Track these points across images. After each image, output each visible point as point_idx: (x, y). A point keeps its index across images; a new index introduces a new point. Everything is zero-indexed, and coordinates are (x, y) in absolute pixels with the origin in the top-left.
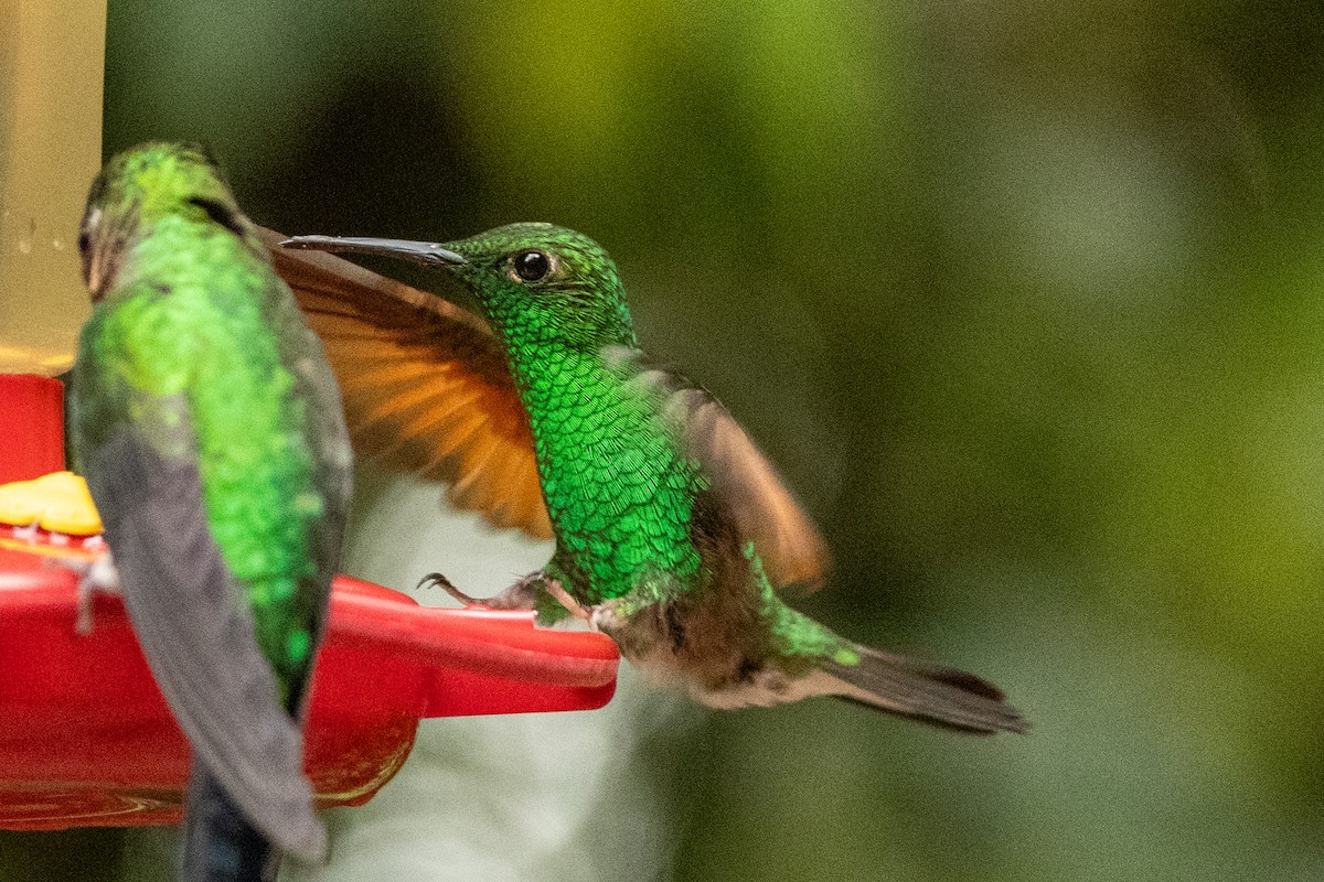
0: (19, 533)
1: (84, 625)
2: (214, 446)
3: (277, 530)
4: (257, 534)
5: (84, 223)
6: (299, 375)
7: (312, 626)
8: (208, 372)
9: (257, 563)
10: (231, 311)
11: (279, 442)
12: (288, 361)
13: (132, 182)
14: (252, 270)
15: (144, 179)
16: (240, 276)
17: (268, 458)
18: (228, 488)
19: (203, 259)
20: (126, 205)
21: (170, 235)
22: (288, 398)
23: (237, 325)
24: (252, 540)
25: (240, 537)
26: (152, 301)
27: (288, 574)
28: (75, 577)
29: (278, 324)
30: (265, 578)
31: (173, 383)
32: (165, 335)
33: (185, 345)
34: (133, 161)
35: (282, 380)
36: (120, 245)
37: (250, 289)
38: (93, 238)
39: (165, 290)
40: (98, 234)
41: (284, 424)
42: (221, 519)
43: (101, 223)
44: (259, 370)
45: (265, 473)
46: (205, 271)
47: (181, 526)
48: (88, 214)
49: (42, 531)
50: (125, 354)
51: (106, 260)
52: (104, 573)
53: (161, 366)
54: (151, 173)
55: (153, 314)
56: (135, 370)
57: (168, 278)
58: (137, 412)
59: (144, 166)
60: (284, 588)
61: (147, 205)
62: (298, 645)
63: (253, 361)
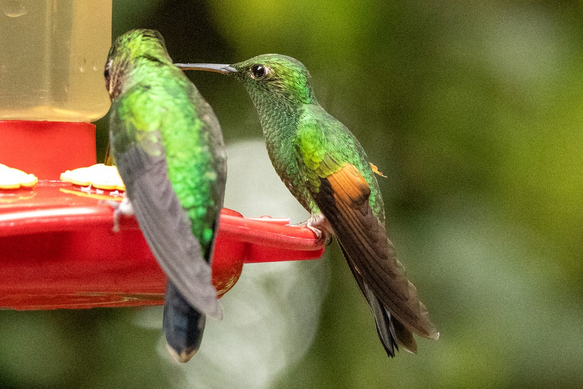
0: (83, 189)
1: (116, 228)
2: (171, 153)
3: (198, 187)
4: (191, 189)
5: (107, 66)
6: (205, 122)
7: (213, 227)
8: (168, 122)
9: (190, 201)
10: (175, 96)
11: (199, 150)
12: (200, 116)
13: (125, 47)
14: (180, 79)
15: (129, 45)
16: (177, 82)
17: (195, 157)
18: (177, 169)
19: (160, 75)
20: (123, 56)
21: (144, 66)
22: (201, 131)
23: (178, 101)
24: (188, 192)
25: (183, 190)
26: (143, 91)
27: (203, 206)
28: (112, 209)
29: (195, 101)
30: (194, 207)
31: (153, 126)
32: (149, 105)
33: (157, 110)
34: (125, 38)
35: (198, 124)
36: (122, 73)
37: (182, 86)
38: (110, 71)
39: (148, 87)
40: (112, 70)
41: (201, 142)
42: (176, 183)
43: (113, 66)
44: (189, 120)
45: (193, 163)
46: (162, 80)
47: (159, 185)
48: (108, 62)
49: (93, 188)
50: (132, 114)
51: (116, 80)
52: (126, 207)
53: (147, 119)
54: (132, 43)
55: (144, 97)
56: (137, 121)
57: (148, 83)
58: (139, 137)
59: (129, 40)
60: (202, 211)
61: (132, 56)
62: (208, 234)
63: (186, 116)
